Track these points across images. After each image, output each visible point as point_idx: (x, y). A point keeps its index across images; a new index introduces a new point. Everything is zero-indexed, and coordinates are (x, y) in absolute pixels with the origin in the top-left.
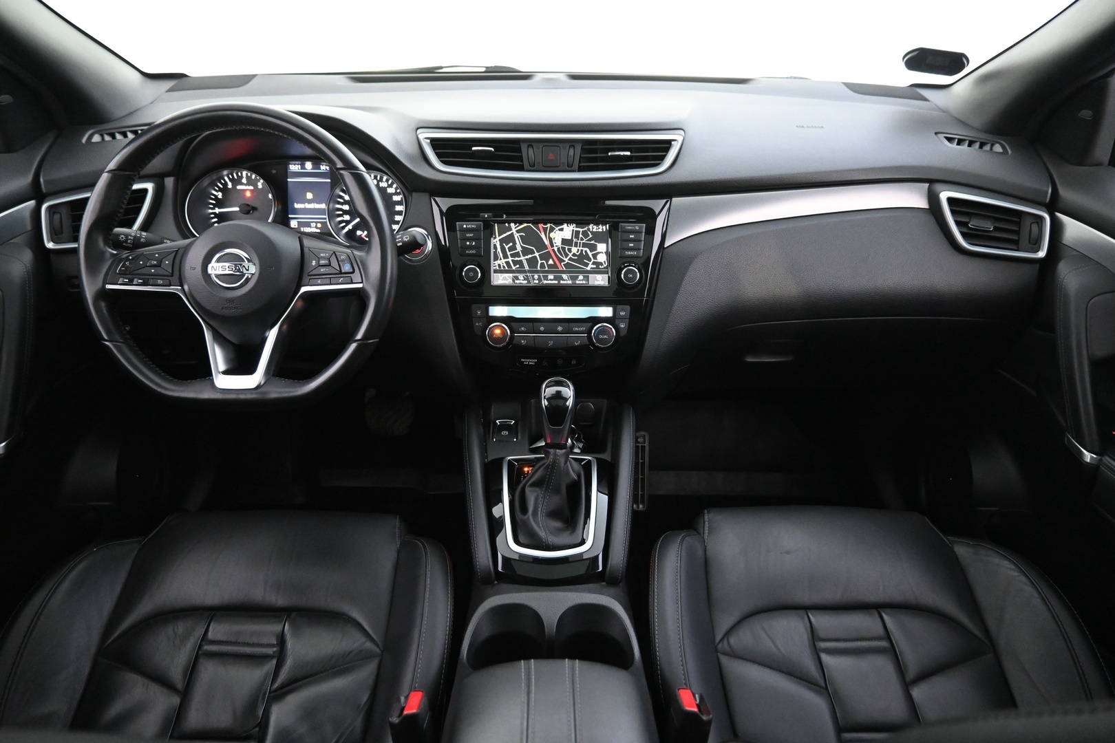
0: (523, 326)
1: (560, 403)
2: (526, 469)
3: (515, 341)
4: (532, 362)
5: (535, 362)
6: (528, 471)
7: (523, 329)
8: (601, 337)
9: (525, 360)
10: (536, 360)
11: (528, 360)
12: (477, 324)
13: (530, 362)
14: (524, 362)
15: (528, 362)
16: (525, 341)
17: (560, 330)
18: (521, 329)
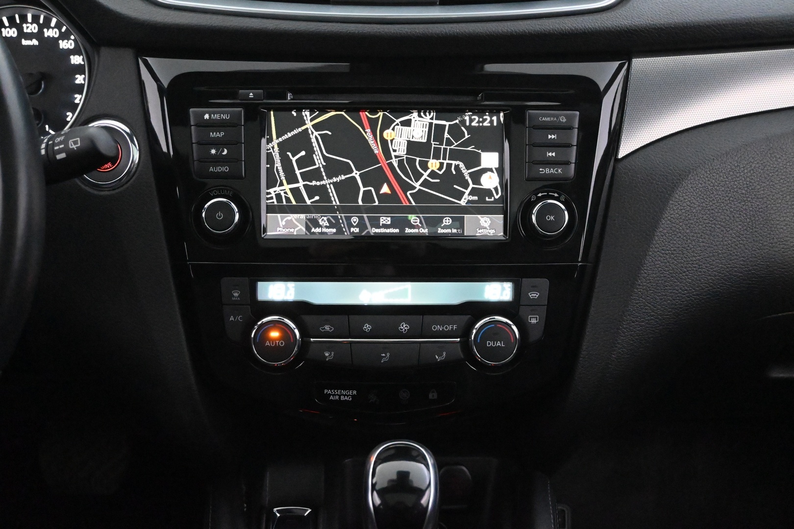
0: (326, 322)
1: (408, 499)
3: (312, 354)
5: (353, 396)
7: (327, 328)
8: (489, 343)
9: (332, 392)
10: (355, 392)
11: (337, 392)
12: (232, 318)
13: (343, 395)
14: (330, 395)
15: (337, 395)
16: (333, 353)
17: (405, 330)
18: (324, 329)
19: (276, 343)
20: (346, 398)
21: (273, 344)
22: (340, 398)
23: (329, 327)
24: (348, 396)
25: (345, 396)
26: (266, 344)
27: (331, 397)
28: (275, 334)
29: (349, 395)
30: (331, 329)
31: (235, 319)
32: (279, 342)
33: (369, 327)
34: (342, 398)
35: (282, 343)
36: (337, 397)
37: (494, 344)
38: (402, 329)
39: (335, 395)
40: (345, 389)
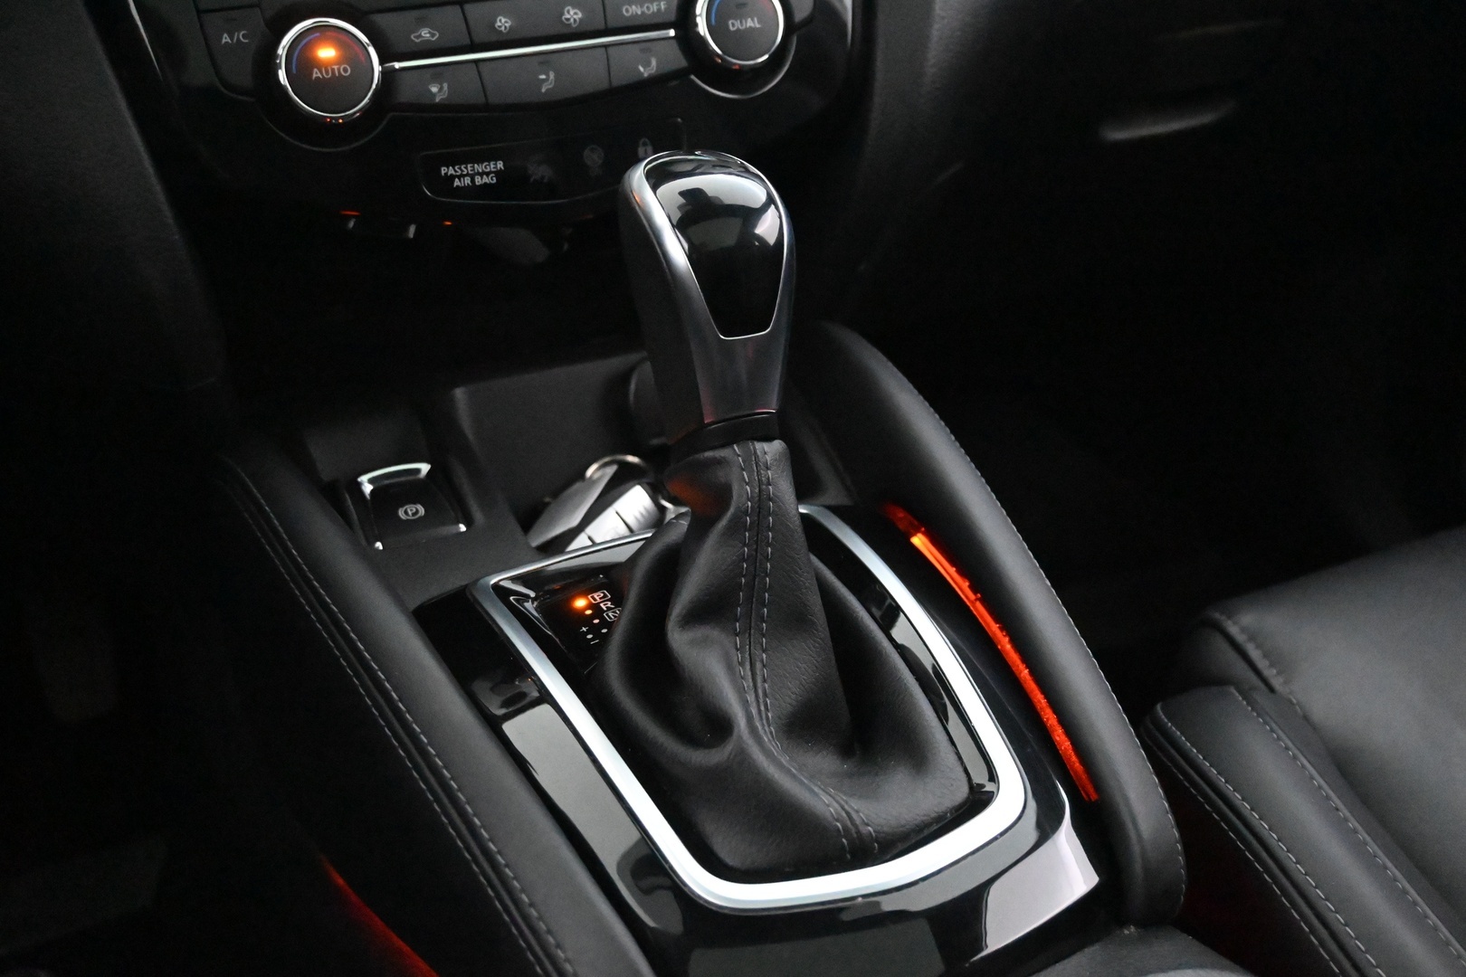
0: (422, 22)
1: (727, 235)
2: (580, 603)
3: (406, 94)
4: (484, 173)
5: (498, 173)
6: (595, 607)
7: (425, 33)
8: (734, 25)
9: (456, 171)
10: (500, 165)
11: (466, 168)
12: (226, 39)
13: (479, 174)
14: (452, 178)
15: (468, 175)
16: (445, 86)
17: (575, 20)
18: (420, 36)
19: (333, 70)
20: (486, 180)
21: (327, 72)
22: (473, 180)
23: (429, 33)
24: (488, 174)
25: (481, 174)
26: (314, 76)
27: (457, 183)
28: (326, 53)
29: (490, 172)
30: (433, 35)
31: (232, 40)
32: (339, 69)
33: (506, 22)
34: (478, 181)
35: (345, 70)
36: (467, 181)
37: (742, 26)
38: (568, 20)
39: (464, 176)
40: (480, 161)
